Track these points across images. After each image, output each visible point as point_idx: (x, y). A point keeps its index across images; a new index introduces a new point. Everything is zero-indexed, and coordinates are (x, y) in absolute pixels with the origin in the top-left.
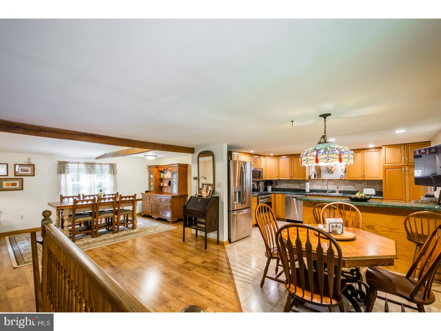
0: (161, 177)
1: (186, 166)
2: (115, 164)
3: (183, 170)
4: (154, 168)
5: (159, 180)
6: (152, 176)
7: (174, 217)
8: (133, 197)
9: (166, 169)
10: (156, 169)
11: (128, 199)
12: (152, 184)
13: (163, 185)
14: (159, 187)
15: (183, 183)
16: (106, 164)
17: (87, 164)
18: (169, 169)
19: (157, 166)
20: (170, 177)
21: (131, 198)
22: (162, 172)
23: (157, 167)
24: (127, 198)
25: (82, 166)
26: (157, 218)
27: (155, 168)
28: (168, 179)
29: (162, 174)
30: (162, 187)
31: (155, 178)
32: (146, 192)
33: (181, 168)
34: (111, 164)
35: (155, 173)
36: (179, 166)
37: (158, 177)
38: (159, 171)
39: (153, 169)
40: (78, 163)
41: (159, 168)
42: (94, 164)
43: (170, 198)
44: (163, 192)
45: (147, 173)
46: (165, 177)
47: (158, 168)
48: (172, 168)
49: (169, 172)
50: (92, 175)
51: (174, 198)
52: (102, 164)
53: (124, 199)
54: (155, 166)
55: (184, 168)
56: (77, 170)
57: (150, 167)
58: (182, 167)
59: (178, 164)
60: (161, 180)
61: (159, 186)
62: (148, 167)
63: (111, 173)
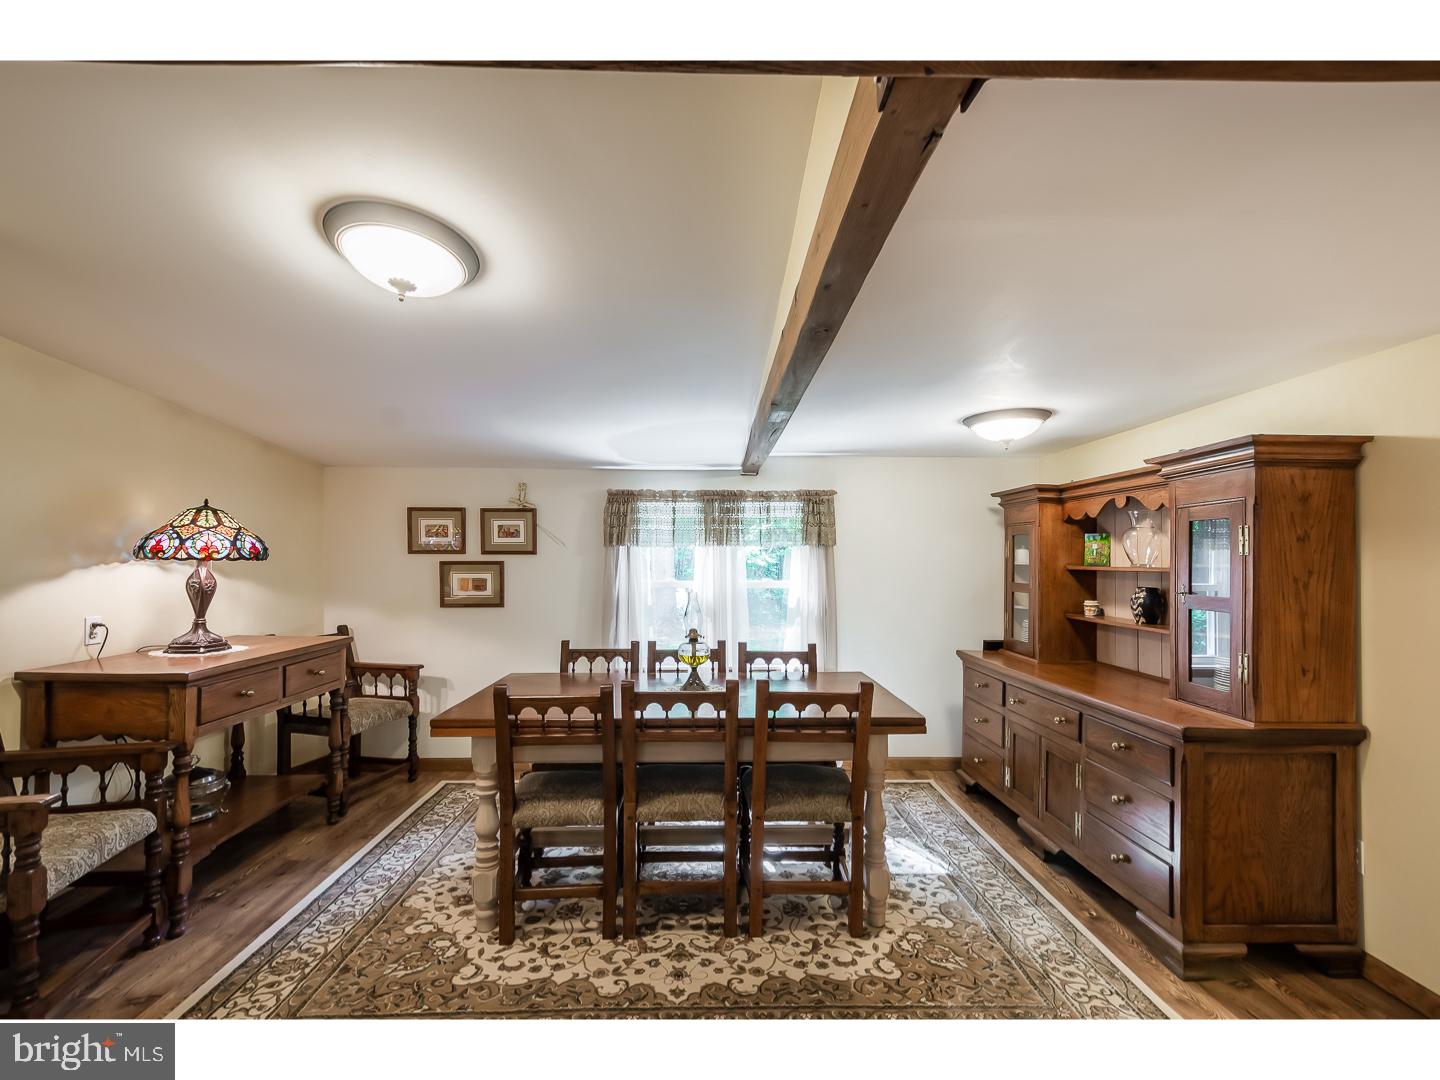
0: (1089, 559)
1: (1344, 455)
2: (825, 493)
3: (1305, 499)
4: (1036, 507)
5: (1070, 580)
6: (1022, 556)
7: (1206, 922)
8: (852, 701)
9: (1121, 502)
10: (1051, 510)
11: (812, 711)
12: (1023, 601)
13: (1101, 613)
14: (1068, 627)
15: (1303, 616)
16: (785, 497)
17: (707, 497)
18: (1152, 499)
19: (1060, 490)
20: (1164, 562)
21: (840, 711)
22: (1089, 525)
23: (1056, 495)
24: (808, 708)
25: (690, 510)
26: (1056, 850)
27: (1042, 500)
28: (1135, 574)
29: (1092, 545)
30: (1092, 627)
31: (1045, 563)
32: (991, 647)
33: (1285, 474)
34: (808, 493)
35: (1041, 538)
36: (1259, 463)
37: (1063, 561)
38: (1069, 521)
39: (1033, 511)
40: (675, 496)
41: (1069, 505)
42: (737, 496)
43: (1169, 742)
44: (1101, 657)
45: (998, 535)
46: (1119, 562)
47: (1060, 502)
48: (1180, 487)
49: (1147, 523)
50: (729, 548)
51: (1209, 748)
52: (766, 496)
53: (789, 711)
54: (1041, 489)
55: (1316, 482)
56: (670, 528)
57: (1010, 499)
58: (1295, 471)
59: (1256, 441)
60: (1088, 581)
61: (1073, 622)
62: (999, 500)
63: (806, 539)
